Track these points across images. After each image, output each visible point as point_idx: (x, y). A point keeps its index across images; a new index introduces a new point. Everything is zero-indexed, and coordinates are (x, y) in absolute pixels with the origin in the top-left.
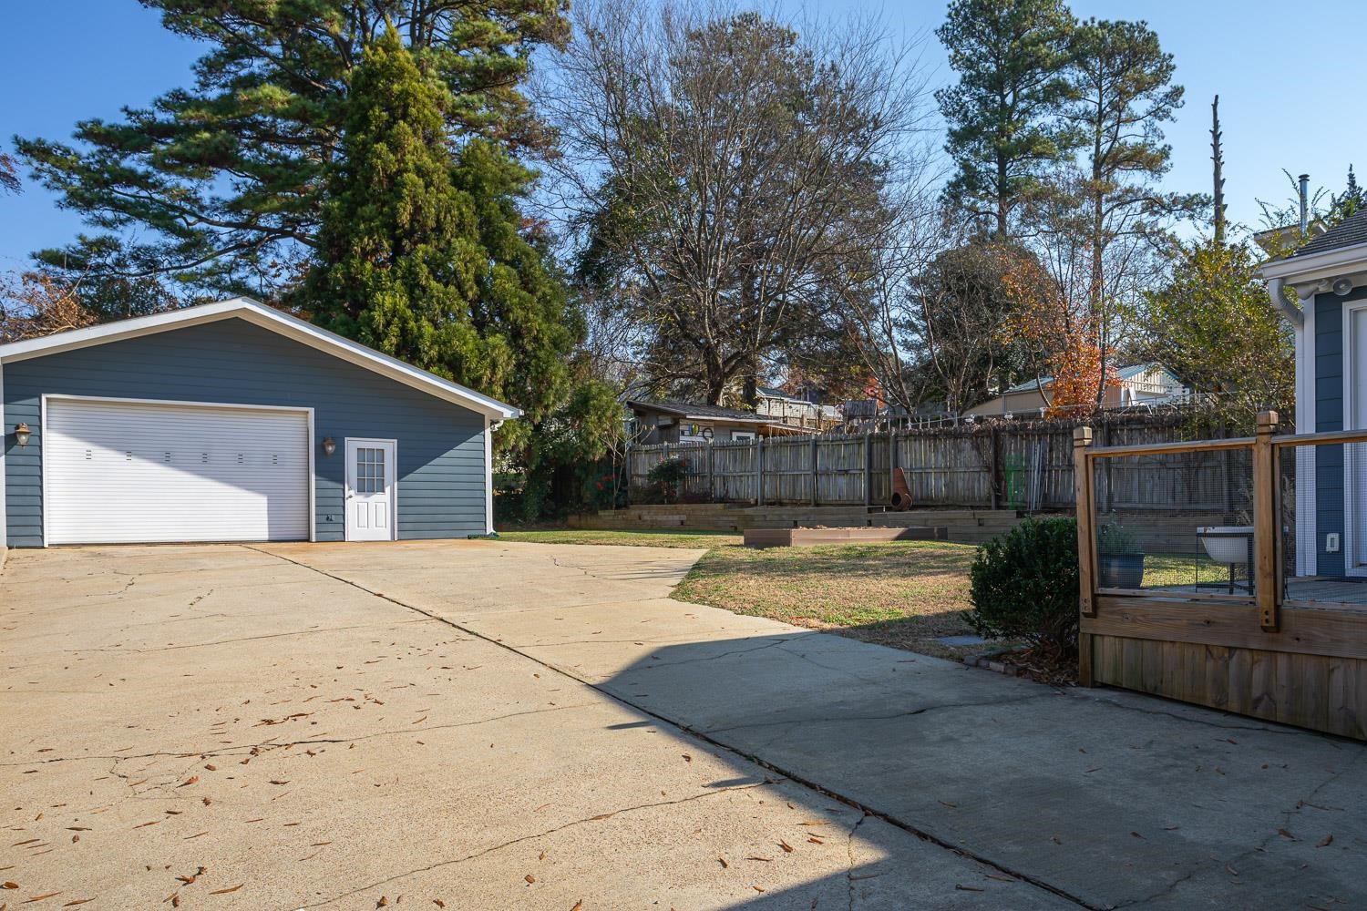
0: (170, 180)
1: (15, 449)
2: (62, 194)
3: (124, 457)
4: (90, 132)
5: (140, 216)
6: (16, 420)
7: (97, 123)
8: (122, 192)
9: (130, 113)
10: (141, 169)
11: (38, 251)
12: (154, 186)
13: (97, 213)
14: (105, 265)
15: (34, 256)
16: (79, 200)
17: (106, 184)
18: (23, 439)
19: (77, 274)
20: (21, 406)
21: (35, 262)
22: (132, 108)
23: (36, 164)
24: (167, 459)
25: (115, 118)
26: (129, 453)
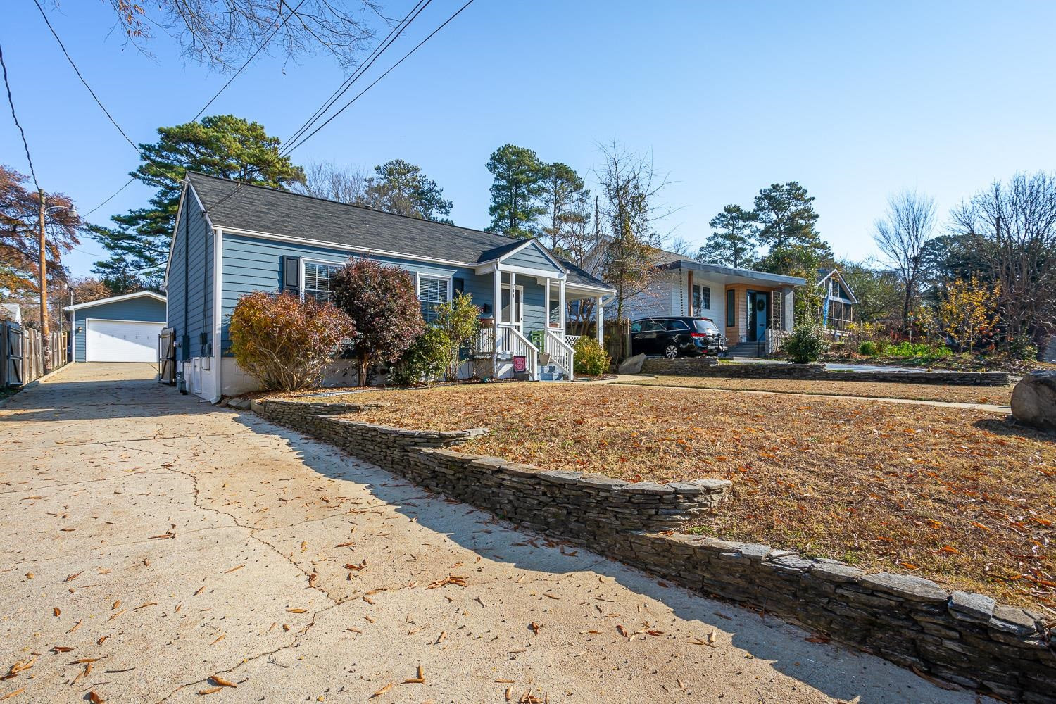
0: (144, 238)
1: (78, 334)
2: (103, 245)
3: (111, 337)
4: (117, 219)
5: (131, 252)
6: (78, 326)
7: (119, 216)
8: (125, 243)
9: (131, 212)
10: (134, 233)
11: (96, 262)
12: (138, 240)
13: (116, 251)
14: (120, 267)
15: (94, 264)
16: (109, 247)
17: (120, 240)
18: (80, 331)
19: (111, 270)
20: (80, 322)
21: (95, 266)
22: (132, 210)
23: (94, 233)
24: (124, 338)
25: (125, 213)
26: (113, 336)
